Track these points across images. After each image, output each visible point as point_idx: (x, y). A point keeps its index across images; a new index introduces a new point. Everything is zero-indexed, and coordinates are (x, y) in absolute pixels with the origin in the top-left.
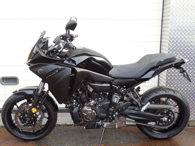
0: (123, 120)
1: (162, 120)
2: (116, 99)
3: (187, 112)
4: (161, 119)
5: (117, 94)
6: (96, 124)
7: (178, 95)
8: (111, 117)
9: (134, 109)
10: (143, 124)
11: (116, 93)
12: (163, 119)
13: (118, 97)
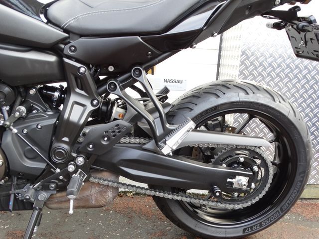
0: (106, 183)
1: (232, 183)
2: (78, 110)
3: (306, 159)
4: (229, 180)
5: (82, 92)
6: (12, 197)
7: (283, 107)
8: (59, 174)
9: (140, 147)
10: (170, 197)
11: (78, 90)
12: (233, 180)
13: (87, 103)
